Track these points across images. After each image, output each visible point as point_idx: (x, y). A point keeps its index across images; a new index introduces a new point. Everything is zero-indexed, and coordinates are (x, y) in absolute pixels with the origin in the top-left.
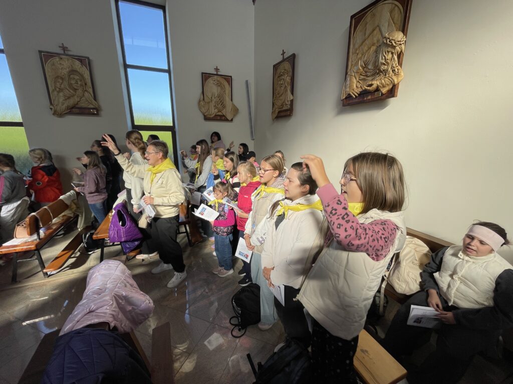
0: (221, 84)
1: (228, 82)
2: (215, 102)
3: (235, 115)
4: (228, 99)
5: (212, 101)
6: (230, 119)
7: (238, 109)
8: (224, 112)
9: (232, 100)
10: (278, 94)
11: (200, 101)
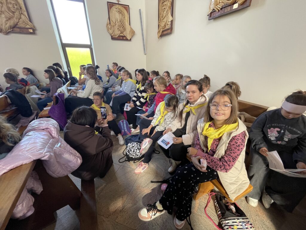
0: (121, 11)
1: (127, 10)
2: (118, 26)
3: (132, 36)
4: (127, 24)
5: (116, 25)
6: (129, 39)
7: (134, 32)
8: (125, 34)
9: (130, 25)
10: (162, 17)
11: (107, 25)
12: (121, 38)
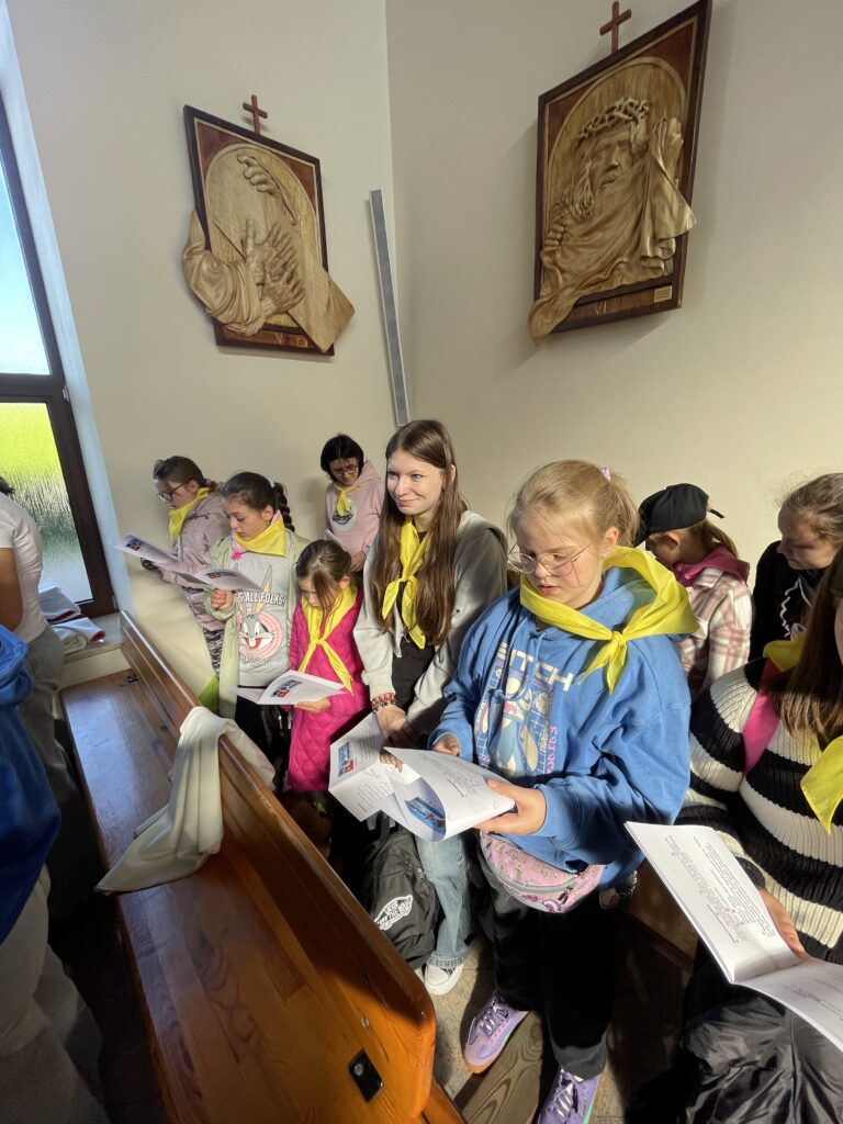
0: (277, 183)
3: (340, 332)
8: (300, 315)
12: (280, 339)
